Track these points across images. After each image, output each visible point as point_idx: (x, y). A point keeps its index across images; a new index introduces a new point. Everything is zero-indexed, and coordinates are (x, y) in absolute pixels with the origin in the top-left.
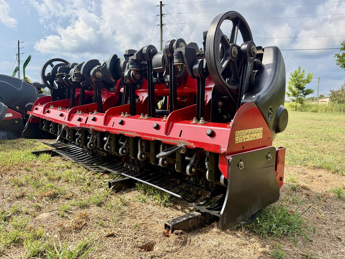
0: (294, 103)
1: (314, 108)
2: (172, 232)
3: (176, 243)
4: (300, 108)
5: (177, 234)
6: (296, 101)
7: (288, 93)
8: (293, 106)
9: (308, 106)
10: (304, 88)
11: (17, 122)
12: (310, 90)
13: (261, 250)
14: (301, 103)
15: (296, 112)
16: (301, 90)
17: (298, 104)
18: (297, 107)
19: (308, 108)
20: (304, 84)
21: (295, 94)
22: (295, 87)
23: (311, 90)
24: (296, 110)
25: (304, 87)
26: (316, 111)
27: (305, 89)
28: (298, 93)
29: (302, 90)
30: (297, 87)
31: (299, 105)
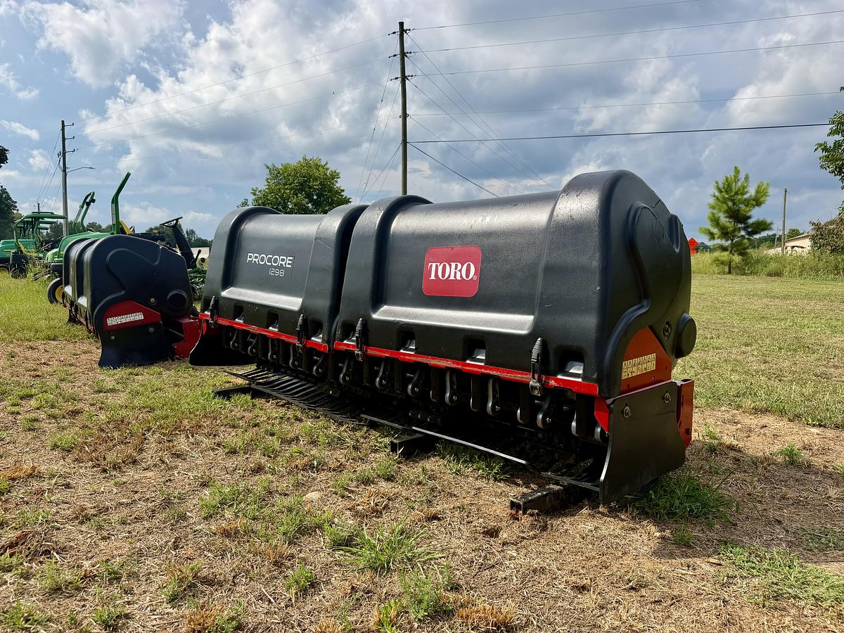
0: (726, 253)
1: (773, 266)
2: (524, 513)
3: (533, 527)
4: (739, 265)
5: (532, 515)
6: (730, 249)
7: (709, 230)
8: (723, 263)
9: (758, 261)
10: (749, 217)
11: (151, 330)
12: (762, 222)
13: (658, 534)
14: (741, 254)
15: (729, 276)
16: (741, 223)
17: (733, 257)
18: (733, 265)
19: (760, 266)
20: (748, 209)
21: (727, 233)
22: (727, 217)
23: (765, 224)
24: (730, 272)
25: (749, 214)
26: (777, 274)
27: (751, 221)
28: (734, 230)
29: (745, 224)
30: (730, 217)
31: (737, 258)
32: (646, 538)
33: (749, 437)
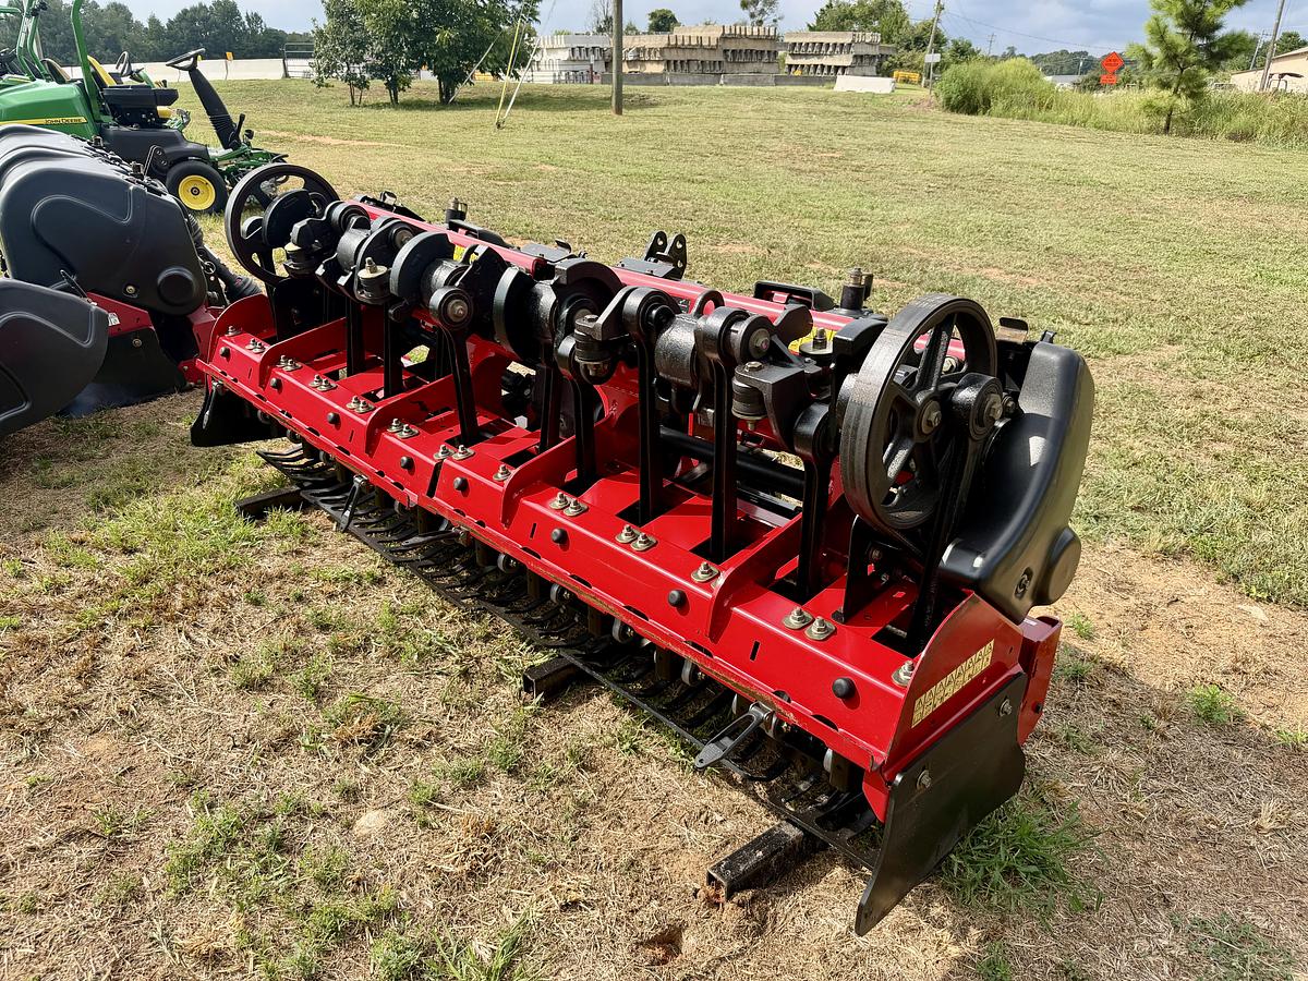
0: (1167, 93)
1: (1241, 120)
2: (729, 897)
4: (1184, 116)
5: (741, 905)
6: (1174, 85)
7: (1144, 50)
8: (1159, 111)
9: (1219, 109)
10: (1218, 27)
11: (138, 342)
12: (1239, 36)
13: (954, 951)
14: (1192, 95)
15: (1164, 139)
16: (1202, 37)
17: (1178, 102)
18: (1175, 115)
19: (1220, 119)
20: (1219, 10)
21: (1176, 56)
22: (1180, 26)
23: (1243, 40)
24: (1167, 129)
25: (1218, 21)
26: (1244, 136)
27: (1219, 34)
28: (1188, 52)
29: (1208, 38)
30: (1186, 25)
31: (1183, 103)
32: (933, 955)
33: (1144, 628)
